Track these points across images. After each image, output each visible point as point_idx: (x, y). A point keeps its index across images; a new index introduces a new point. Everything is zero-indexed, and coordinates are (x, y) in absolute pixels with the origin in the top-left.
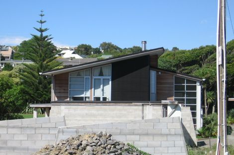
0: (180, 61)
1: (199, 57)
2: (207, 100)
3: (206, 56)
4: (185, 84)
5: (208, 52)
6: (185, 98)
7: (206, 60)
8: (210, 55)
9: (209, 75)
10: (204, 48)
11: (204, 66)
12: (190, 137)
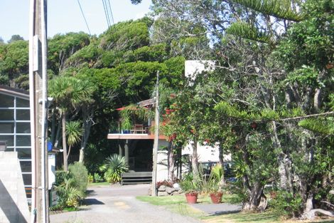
0: (17, 63)
1: (53, 55)
2: (67, 137)
3: (68, 54)
4: (15, 108)
5: (71, 45)
6: (15, 134)
7: (68, 60)
8: (74, 52)
9: (71, 90)
10: (63, 37)
11: (63, 72)
12: (18, 209)
